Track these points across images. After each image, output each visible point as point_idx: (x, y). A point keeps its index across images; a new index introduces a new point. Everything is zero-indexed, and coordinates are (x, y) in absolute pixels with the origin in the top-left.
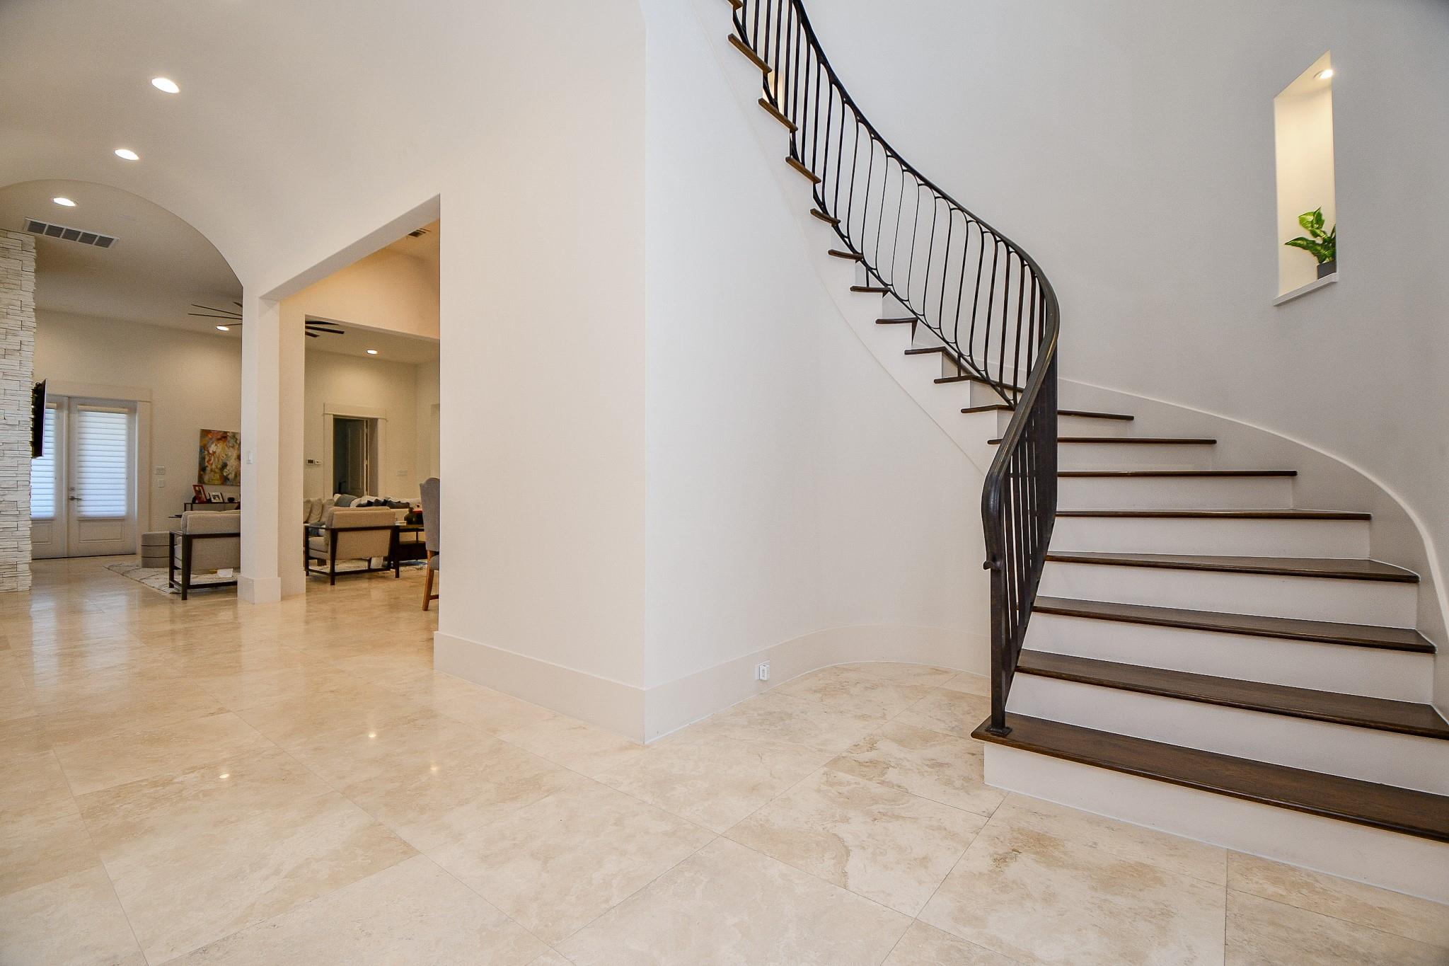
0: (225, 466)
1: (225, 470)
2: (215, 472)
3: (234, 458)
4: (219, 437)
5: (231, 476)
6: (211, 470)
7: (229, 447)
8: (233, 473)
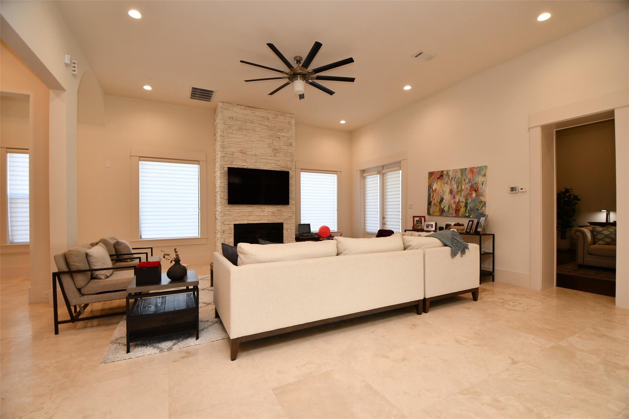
0: (442, 200)
1: (443, 204)
2: (436, 206)
3: (448, 192)
4: (438, 176)
5: (446, 209)
6: (434, 204)
7: (444, 183)
8: (447, 206)
